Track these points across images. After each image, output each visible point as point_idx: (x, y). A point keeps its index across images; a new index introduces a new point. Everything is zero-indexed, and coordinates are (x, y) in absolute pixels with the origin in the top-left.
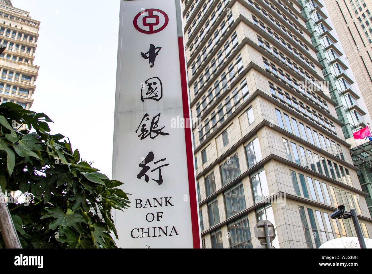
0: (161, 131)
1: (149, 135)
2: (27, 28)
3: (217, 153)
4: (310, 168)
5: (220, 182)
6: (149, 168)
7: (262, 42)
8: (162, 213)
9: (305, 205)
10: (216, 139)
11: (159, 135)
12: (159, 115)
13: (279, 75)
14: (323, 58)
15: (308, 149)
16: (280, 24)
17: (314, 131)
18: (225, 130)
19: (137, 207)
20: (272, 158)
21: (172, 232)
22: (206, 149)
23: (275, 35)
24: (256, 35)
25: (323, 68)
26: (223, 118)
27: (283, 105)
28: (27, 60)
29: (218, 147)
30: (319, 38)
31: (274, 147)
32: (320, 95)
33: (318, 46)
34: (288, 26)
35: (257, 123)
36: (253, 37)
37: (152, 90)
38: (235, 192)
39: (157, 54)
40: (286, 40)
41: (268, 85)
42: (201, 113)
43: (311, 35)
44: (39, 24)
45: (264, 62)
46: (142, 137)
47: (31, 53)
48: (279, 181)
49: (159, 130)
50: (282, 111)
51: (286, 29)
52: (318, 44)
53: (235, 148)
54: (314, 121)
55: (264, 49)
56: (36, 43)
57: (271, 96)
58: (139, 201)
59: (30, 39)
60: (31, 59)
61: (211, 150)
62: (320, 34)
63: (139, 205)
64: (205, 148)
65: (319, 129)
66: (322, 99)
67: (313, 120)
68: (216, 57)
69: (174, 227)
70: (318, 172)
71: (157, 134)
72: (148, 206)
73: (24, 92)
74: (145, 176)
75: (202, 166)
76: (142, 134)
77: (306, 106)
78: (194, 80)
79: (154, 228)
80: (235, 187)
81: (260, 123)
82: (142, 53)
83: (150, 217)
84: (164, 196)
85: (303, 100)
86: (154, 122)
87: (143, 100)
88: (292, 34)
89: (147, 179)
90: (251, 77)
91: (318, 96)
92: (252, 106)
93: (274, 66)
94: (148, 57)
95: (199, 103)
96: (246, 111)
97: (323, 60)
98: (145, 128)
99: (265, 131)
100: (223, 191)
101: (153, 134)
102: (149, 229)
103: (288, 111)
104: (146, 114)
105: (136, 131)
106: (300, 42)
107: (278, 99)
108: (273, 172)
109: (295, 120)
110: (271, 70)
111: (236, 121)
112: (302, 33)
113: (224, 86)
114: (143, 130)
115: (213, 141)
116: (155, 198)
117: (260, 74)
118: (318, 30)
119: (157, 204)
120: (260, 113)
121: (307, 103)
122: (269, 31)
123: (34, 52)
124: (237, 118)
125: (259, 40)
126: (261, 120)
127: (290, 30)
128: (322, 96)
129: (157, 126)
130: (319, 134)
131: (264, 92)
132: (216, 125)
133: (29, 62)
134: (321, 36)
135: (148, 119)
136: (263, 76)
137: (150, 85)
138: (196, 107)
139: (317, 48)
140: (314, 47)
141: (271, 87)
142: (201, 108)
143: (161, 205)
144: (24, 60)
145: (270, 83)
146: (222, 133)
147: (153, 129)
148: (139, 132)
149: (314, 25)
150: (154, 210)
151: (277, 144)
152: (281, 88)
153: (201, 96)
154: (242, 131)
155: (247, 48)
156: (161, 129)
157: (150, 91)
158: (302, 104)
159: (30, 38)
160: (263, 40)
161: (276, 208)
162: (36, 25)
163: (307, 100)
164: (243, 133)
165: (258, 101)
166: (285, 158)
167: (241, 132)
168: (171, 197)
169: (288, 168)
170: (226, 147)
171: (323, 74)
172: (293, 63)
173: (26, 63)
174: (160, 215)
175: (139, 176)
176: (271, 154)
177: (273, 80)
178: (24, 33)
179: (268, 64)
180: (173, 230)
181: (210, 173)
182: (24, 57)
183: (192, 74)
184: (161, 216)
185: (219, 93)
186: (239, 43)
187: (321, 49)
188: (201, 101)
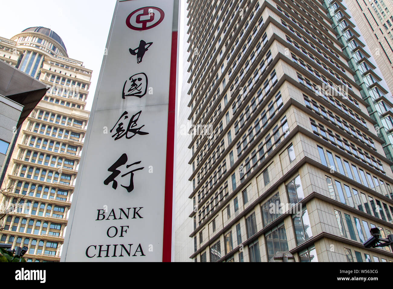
0: (140, 131)
1: (125, 135)
2: (80, 77)
3: (258, 192)
4: (357, 208)
5: (261, 223)
6: (119, 172)
7: (302, 79)
8: (128, 227)
9: (353, 248)
10: (256, 178)
11: (137, 134)
12: (140, 112)
13: (321, 112)
14: (368, 96)
15: (354, 188)
16: (321, 62)
17: (360, 169)
18: (266, 169)
19: (98, 219)
20: (314, 197)
21: (136, 251)
22: (248, 189)
23: (315, 73)
24: (296, 72)
25: (367, 106)
26: (264, 156)
27: (326, 142)
28: (79, 106)
29: (259, 186)
30: (362, 76)
31: (317, 185)
32: (365, 133)
33: (361, 84)
34: (329, 64)
35: (298, 160)
36: (293, 74)
37: (136, 86)
38: (276, 233)
39: (147, 49)
40: (327, 77)
41: (309, 122)
42: (241, 152)
43: (354, 74)
44: (91, 73)
45: (305, 99)
46: (117, 137)
47: (83, 99)
48: (322, 221)
49: (137, 129)
50: (325, 149)
51: (327, 67)
52: (362, 82)
53: (276, 187)
54: (360, 159)
55: (305, 86)
56: (88, 90)
57: (313, 133)
58: (101, 212)
59: (82, 87)
60: (83, 105)
61: (252, 189)
62: (363, 72)
63: (101, 217)
64: (246, 188)
65: (366, 167)
66: (367, 137)
67: (358, 158)
68: (256, 95)
69: (140, 245)
70: (366, 213)
71: (134, 134)
72: (112, 218)
73: (75, 136)
74: (113, 181)
75: (243, 207)
76: (117, 134)
77: (351, 143)
78: (235, 120)
79: (116, 246)
80: (276, 228)
81: (301, 159)
82: (130, 50)
83: (112, 232)
84: (132, 206)
85: (347, 138)
86: (133, 120)
87: (124, 98)
88: (334, 72)
89: (115, 186)
90: (291, 114)
91: (363, 134)
92: (293, 143)
93: (315, 103)
94: (136, 53)
95: (240, 142)
96: (287, 148)
97: (367, 98)
98: (121, 127)
99: (306, 169)
100: (264, 233)
101: (130, 134)
102: (108, 246)
103: (332, 148)
104: (126, 112)
105: (111, 131)
106: (342, 80)
107: (320, 136)
108: (316, 211)
109: (339, 158)
110: (312, 106)
111: (277, 159)
112: (344, 71)
113: (264, 124)
114: (119, 129)
115: (254, 181)
116: (122, 209)
117: (301, 111)
118: (361, 69)
119: (123, 216)
120: (301, 150)
121: (352, 141)
122: (309, 69)
123: (86, 98)
124: (278, 156)
125: (299, 77)
126: (302, 157)
127: (332, 68)
128: (367, 134)
129: (136, 124)
130: (365, 173)
131: (305, 128)
132: (257, 164)
133: (81, 107)
134: (365, 74)
135: (126, 117)
136: (303, 112)
137: (134, 81)
138: (236, 146)
139: (360, 86)
140: (358, 85)
141: (312, 124)
142: (242, 147)
143: (127, 217)
144: (76, 106)
145: (311, 119)
146: (262, 172)
147: (130, 128)
148: (115, 132)
149: (357, 64)
150: (118, 224)
151: (319, 182)
152: (323, 125)
153: (242, 135)
154: (283, 169)
155: (286, 85)
156: (140, 128)
157: (134, 87)
158: (346, 141)
159: (83, 85)
160: (303, 77)
161: (320, 251)
162: (88, 73)
163: (352, 137)
164: (284, 171)
165: (299, 138)
166: (328, 197)
167: (282, 171)
168: (141, 208)
169: (333, 208)
170: (267, 186)
171: (369, 113)
172: (335, 100)
173: (78, 109)
174: (124, 229)
175: (106, 182)
176: (313, 193)
177: (314, 116)
178: (77, 81)
179: (309, 101)
180: (139, 249)
181: (251, 213)
182: (77, 103)
183: (233, 113)
184: (126, 231)
185: (260, 131)
186: (278, 81)
187: (365, 87)
188: (241, 140)
